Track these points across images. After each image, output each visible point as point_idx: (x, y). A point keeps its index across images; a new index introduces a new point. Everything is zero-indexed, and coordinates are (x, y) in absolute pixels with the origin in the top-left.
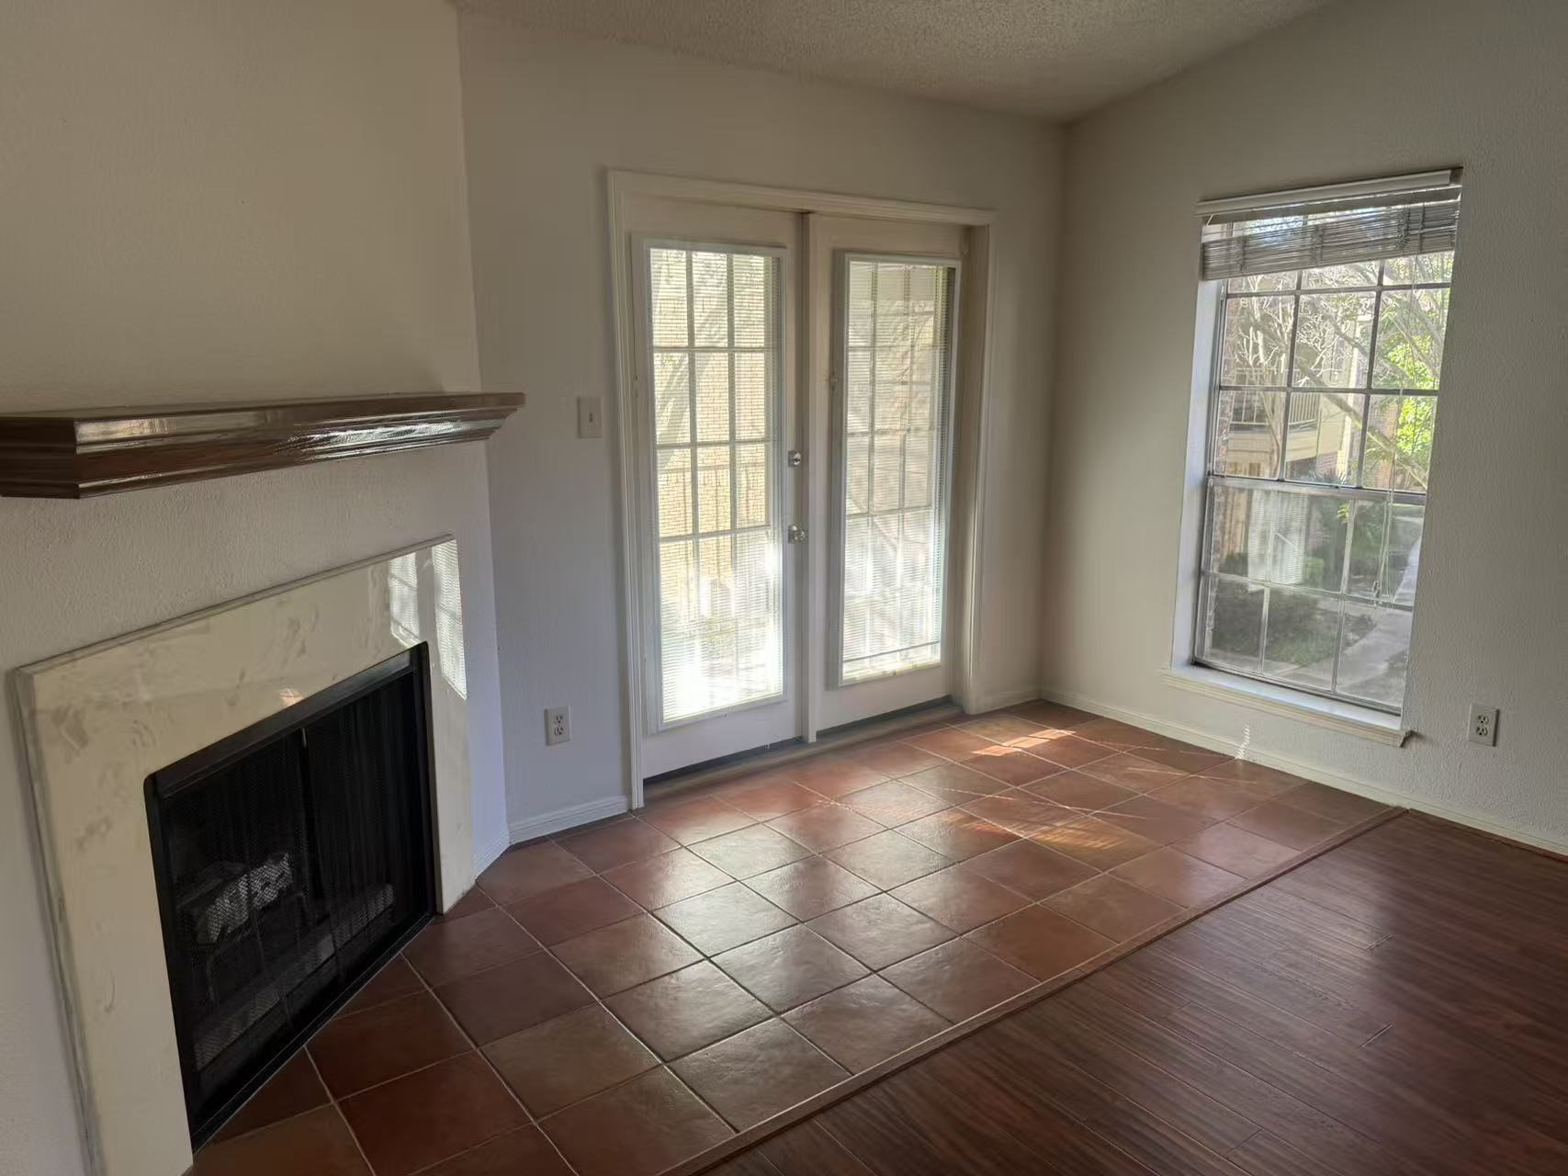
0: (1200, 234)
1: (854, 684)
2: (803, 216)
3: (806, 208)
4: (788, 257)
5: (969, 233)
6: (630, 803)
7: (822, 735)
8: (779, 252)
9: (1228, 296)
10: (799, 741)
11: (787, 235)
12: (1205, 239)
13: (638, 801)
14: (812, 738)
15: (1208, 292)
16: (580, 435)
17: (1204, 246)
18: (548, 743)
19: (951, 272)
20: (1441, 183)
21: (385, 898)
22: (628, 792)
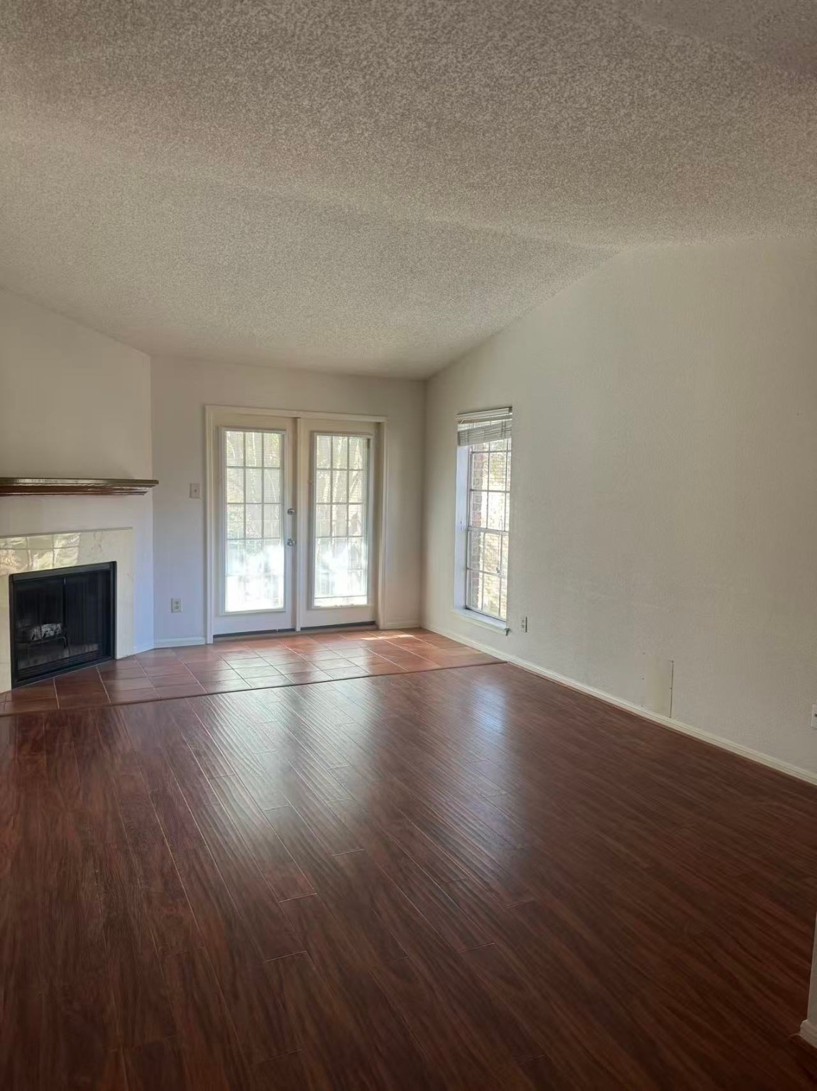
0: (457, 428)
1: (319, 609)
2: (295, 420)
3: (295, 416)
4: (289, 434)
5: (378, 425)
6: (206, 640)
7: (302, 629)
8: (284, 433)
9: (473, 453)
10: (293, 630)
11: (288, 425)
12: (459, 430)
13: (210, 640)
14: (298, 629)
15: (463, 451)
16: (191, 497)
17: (459, 433)
18: (172, 611)
19: (369, 440)
20: (505, 412)
21: (94, 647)
22: (205, 636)
